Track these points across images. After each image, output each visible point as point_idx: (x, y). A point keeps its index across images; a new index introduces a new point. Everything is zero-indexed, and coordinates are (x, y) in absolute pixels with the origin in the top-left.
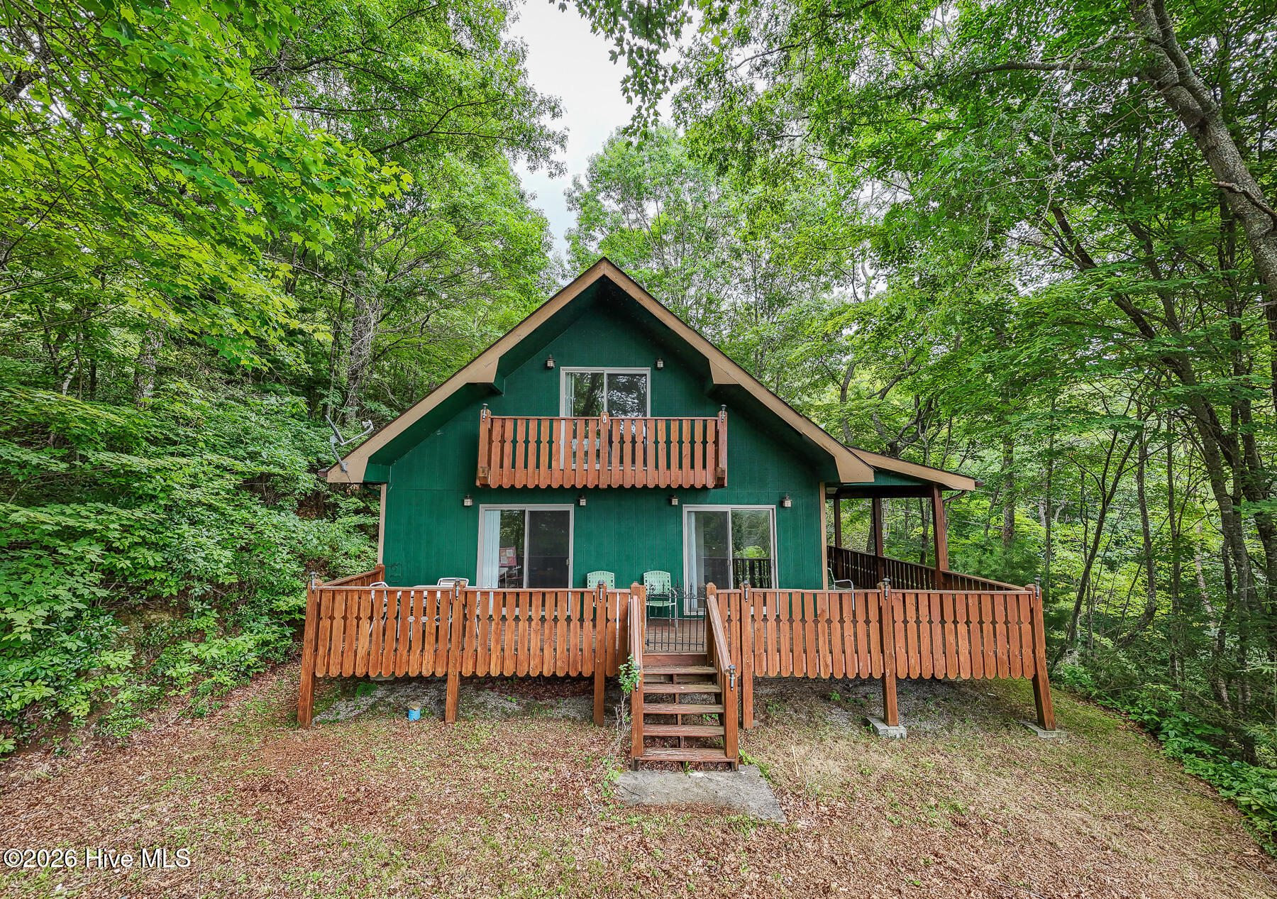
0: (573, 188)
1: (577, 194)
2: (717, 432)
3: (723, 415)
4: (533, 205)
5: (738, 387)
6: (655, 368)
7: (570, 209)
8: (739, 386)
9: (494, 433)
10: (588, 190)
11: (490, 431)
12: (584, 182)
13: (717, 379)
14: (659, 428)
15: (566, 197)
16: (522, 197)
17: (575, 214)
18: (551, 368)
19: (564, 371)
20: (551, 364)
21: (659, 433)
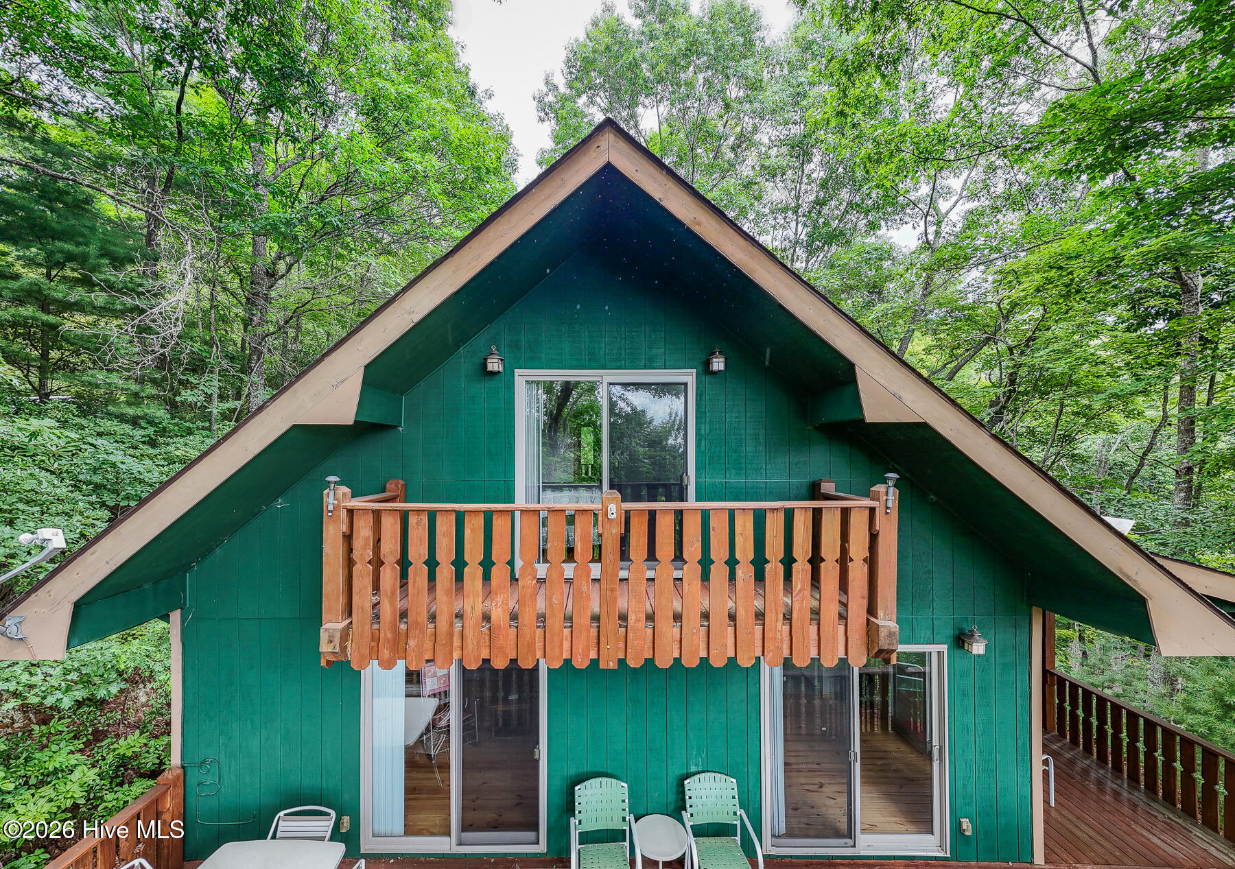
0: (545, 90)
1: (550, 98)
2: (874, 537)
3: (888, 495)
4: (490, 107)
5: (922, 428)
6: (706, 369)
7: (541, 120)
8: (924, 426)
9: (357, 544)
10: (563, 89)
11: (348, 538)
12: (560, 81)
13: (875, 410)
14: (738, 529)
15: (535, 103)
16: (473, 93)
17: (548, 127)
18: (493, 374)
19: (521, 377)
20: (494, 365)
21: (739, 540)
